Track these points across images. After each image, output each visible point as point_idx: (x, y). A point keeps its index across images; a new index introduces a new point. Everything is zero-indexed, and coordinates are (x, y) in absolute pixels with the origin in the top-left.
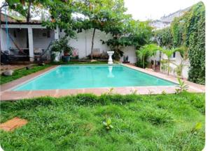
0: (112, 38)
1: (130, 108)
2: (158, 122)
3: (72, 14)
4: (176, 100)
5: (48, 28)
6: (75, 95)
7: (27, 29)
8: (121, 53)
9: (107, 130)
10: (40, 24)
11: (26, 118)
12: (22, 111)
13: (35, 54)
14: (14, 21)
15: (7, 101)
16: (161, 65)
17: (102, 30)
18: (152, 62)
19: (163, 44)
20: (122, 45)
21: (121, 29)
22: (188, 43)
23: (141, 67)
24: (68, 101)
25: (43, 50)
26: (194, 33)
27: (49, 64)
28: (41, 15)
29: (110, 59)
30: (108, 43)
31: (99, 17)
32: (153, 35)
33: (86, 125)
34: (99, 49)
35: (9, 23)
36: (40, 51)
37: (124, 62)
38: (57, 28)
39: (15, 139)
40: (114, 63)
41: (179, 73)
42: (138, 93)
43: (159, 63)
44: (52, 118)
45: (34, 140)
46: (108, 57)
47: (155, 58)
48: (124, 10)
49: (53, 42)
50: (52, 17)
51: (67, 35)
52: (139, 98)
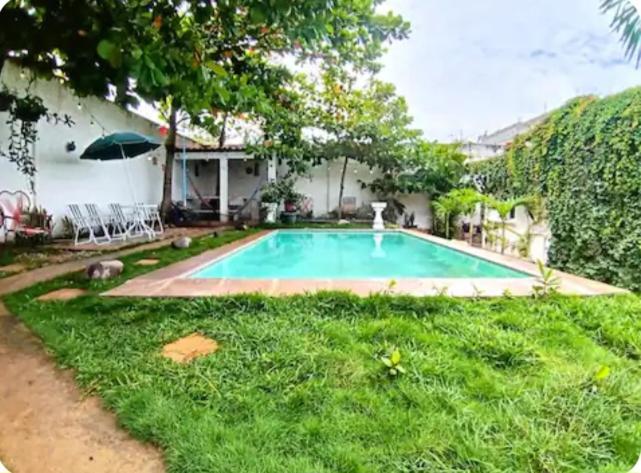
0: (382, 177)
1: (435, 328)
2: (505, 361)
3: (303, 130)
4: (536, 311)
5: (257, 158)
6: (314, 292)
7: (218, 161)
8: (401, 208)
9: (391, 377)
10: (243, 150)
11: (214, 337)
12: (206, 321)
13: (231, 207)
14: (197, 147)
15: (180, 298)
16: (484, 234)
17: (362, 161)
18: (466, 228)
19: (487, 191)
20: (402, 191)
21: (401, 157)
22: (545, 188)
23: (443, 236)
24: (298, 306)
25: (245, 200)
26: (558, 168)
27: (256, 227)
28: (244, 135)
29: (378, 219)
30: (373, 188)
31: (355, 134)
32: (468, 172)
33: (343, 362)
34: (354, 199)
35: (188, 150)
36: (239, 202)
37: (407, 226)
38: (274, 158)
39: (194, 381)
40: (386, 227)
41: (524, 251)
42: (449, 294)
43: (479, 230)
44: (267, 341)
45: (232, 387)
46: (374, 214)
47: (473, 220)
48: (407, 121)
49: (265, 183)
50: (266, 137)
51: (292, 171)
52: (454, 304)
